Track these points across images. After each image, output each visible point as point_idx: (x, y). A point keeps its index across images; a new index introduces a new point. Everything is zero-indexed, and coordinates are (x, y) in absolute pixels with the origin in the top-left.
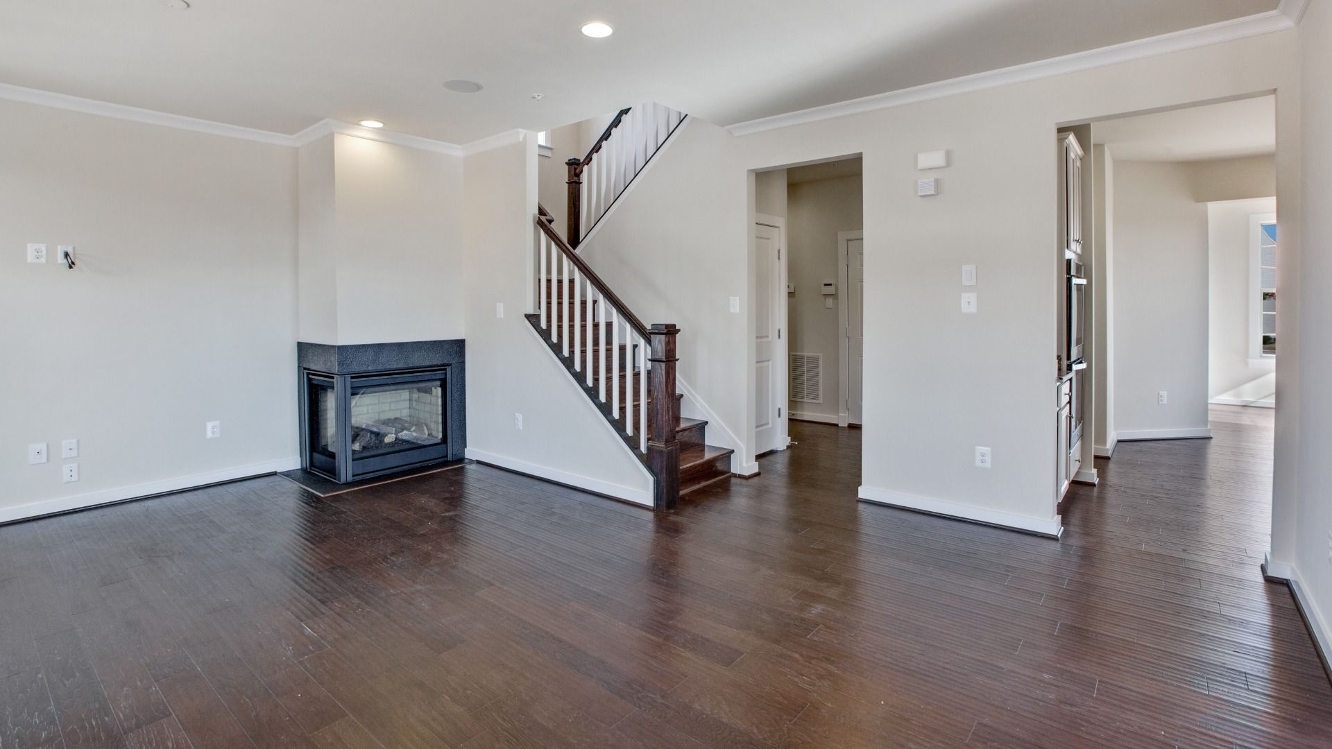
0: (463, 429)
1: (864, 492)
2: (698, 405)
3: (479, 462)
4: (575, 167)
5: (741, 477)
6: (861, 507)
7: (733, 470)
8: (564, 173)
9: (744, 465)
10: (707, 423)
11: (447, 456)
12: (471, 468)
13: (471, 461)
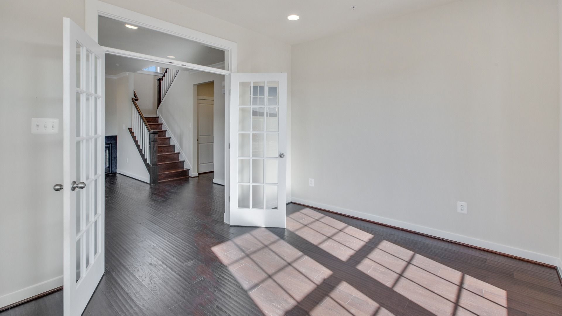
0: (116, 160)
1: (214, 181)
2: (183, 156)
3: (119, 174)
4: (160, 80)
5: (191, 177)
6: (214, 185)
7: (190, 176)
8: (157, 83)
9: (192, 174)
10: (184, 161)
11: (109, 172)
12: (118, 175)
13: (118, 173)
